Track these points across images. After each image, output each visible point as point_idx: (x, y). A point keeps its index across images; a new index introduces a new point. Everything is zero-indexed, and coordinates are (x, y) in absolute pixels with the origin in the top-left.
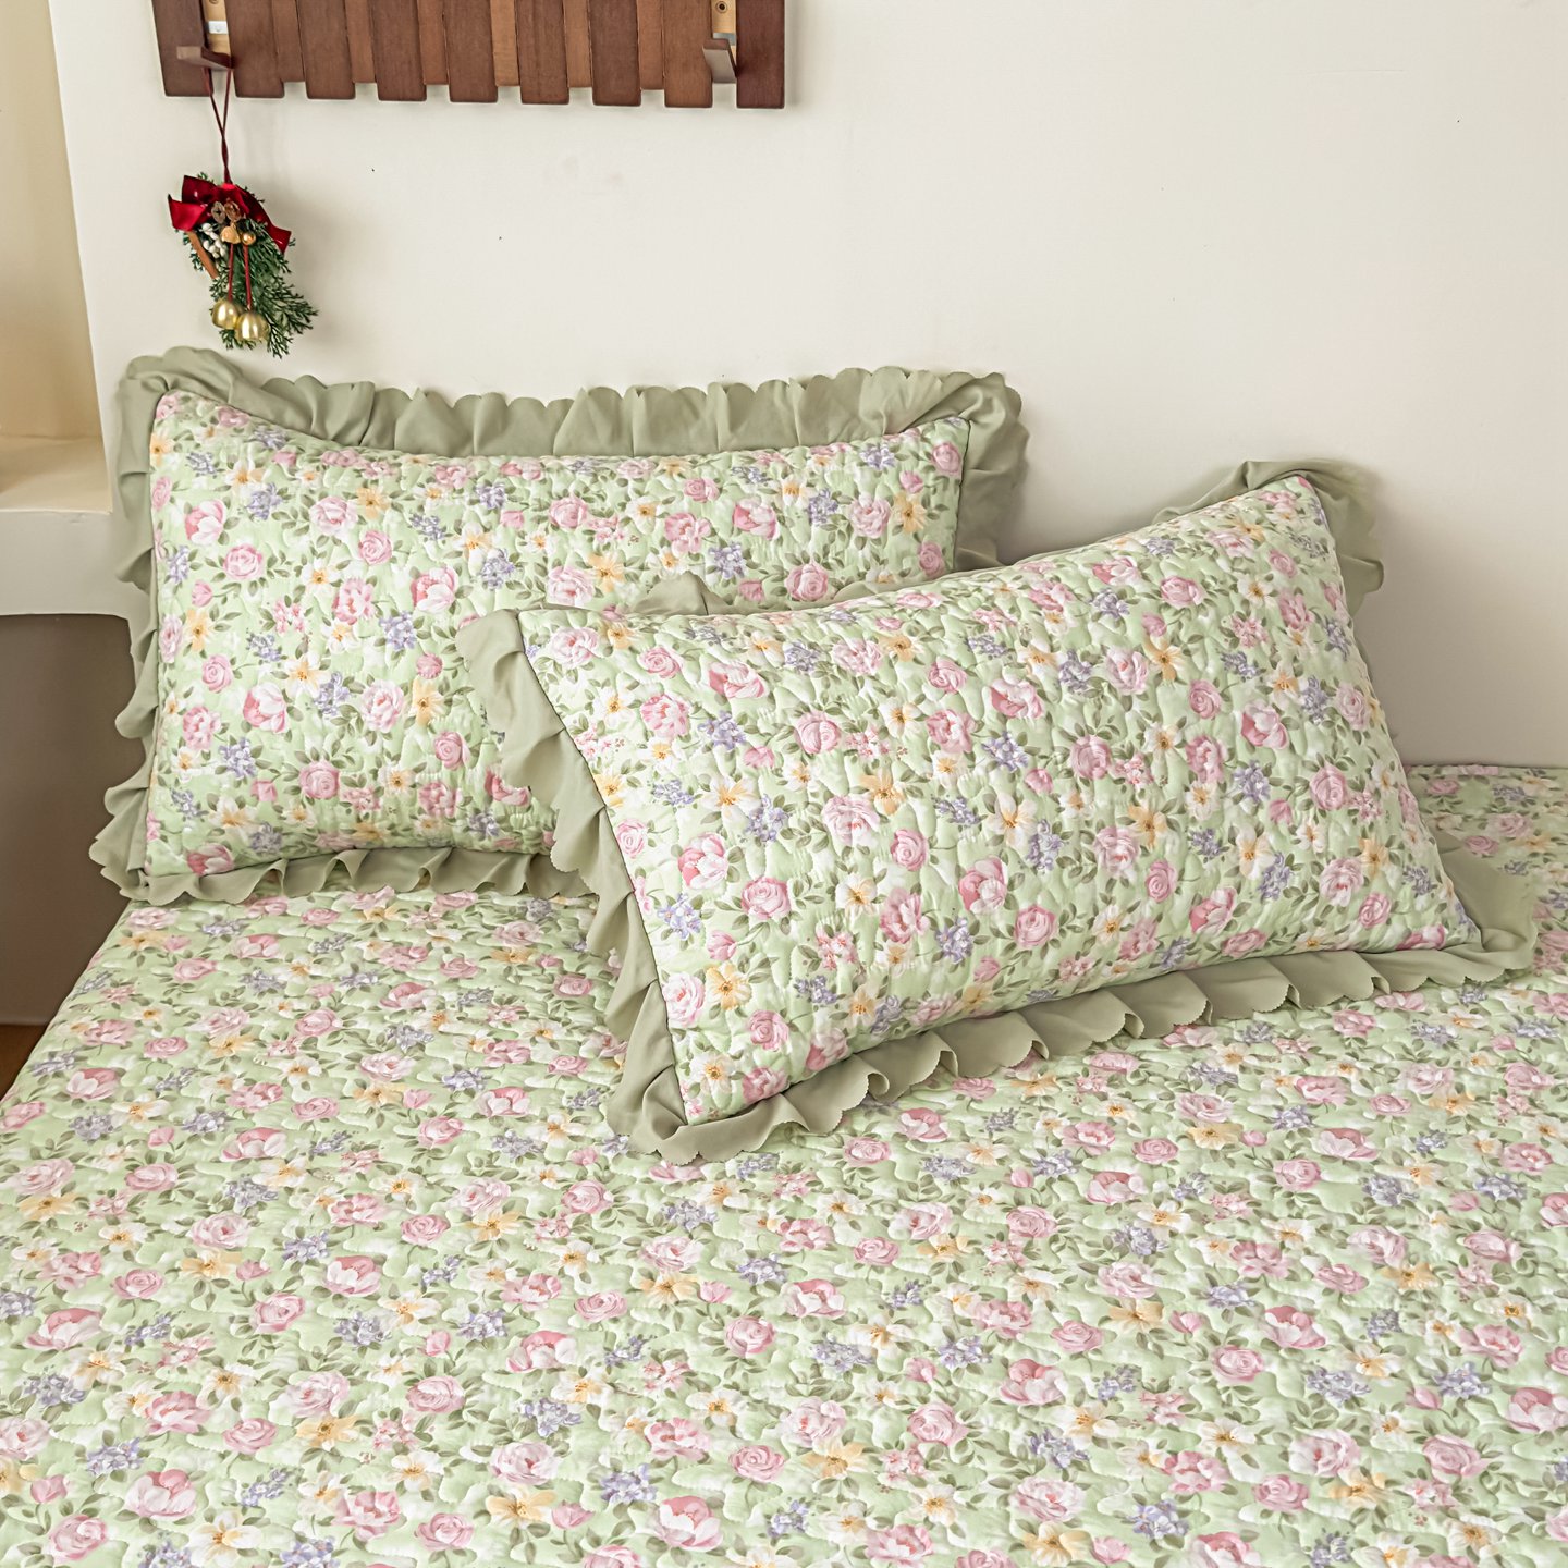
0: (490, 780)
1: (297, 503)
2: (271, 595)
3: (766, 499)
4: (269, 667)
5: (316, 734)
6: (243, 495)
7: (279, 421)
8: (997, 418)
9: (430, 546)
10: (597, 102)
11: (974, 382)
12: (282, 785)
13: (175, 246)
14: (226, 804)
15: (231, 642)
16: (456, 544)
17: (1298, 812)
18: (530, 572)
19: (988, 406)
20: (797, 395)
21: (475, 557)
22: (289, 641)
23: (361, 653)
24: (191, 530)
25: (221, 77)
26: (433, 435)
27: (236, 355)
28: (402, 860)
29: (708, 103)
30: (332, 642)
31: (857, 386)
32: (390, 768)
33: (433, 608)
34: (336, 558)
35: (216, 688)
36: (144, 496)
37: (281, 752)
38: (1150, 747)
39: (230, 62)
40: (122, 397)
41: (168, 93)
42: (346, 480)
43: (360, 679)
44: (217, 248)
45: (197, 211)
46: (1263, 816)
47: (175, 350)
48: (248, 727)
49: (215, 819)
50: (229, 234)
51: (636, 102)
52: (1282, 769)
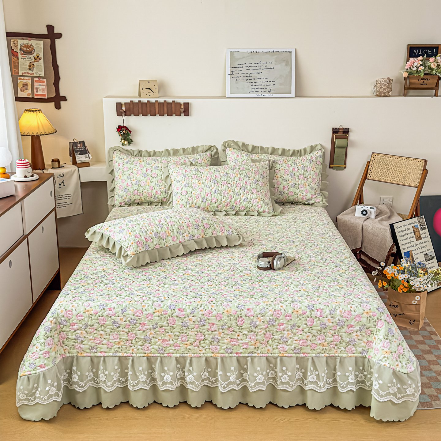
0: (156, 192)
1: (132, 162)
2: (129, 172)
3: (188, 159)
4: (129, 180)
5: (135, 187)
6: (125, 161)
7: (128, 154)
8: (215, 150)
9: (148, 166)
10: (168, 116)
11: (212, 147)
12: (131, 193)
13: (117, 134)
14: (125, 196)
15: (125, 177)
16: (151, 165)
17: (249, 193)
18: (160, 168)
19: (214, 149)
20: (191, 149)
21: (153, 167)
22: (132, 177)
23: (140, 177)
24: (119, 165)
25: (124, 114)
26: (147, 155)
27: (123, 147)
28: (145, 204)
29: (180, 116)
30: (137, 177)
31: (198, 148)
32: (144, 191)
33: (149, 172)
34: (137, 167)
35: (123, 183)
36: (112, 164)
37: (131, 190)
38: (232, 183)
39: (125, 112)
40: (109, 152)
41: (117, 116)
42: (137, 159)
43: (140, 180)
44: (122, 133)
45: (120, 129)
46: (245, 192)
47: (115, 146)
48: (127, 187)
49: (123, 198)
50: (124, 132)
51: (172, 116)
52: (248, 188)
